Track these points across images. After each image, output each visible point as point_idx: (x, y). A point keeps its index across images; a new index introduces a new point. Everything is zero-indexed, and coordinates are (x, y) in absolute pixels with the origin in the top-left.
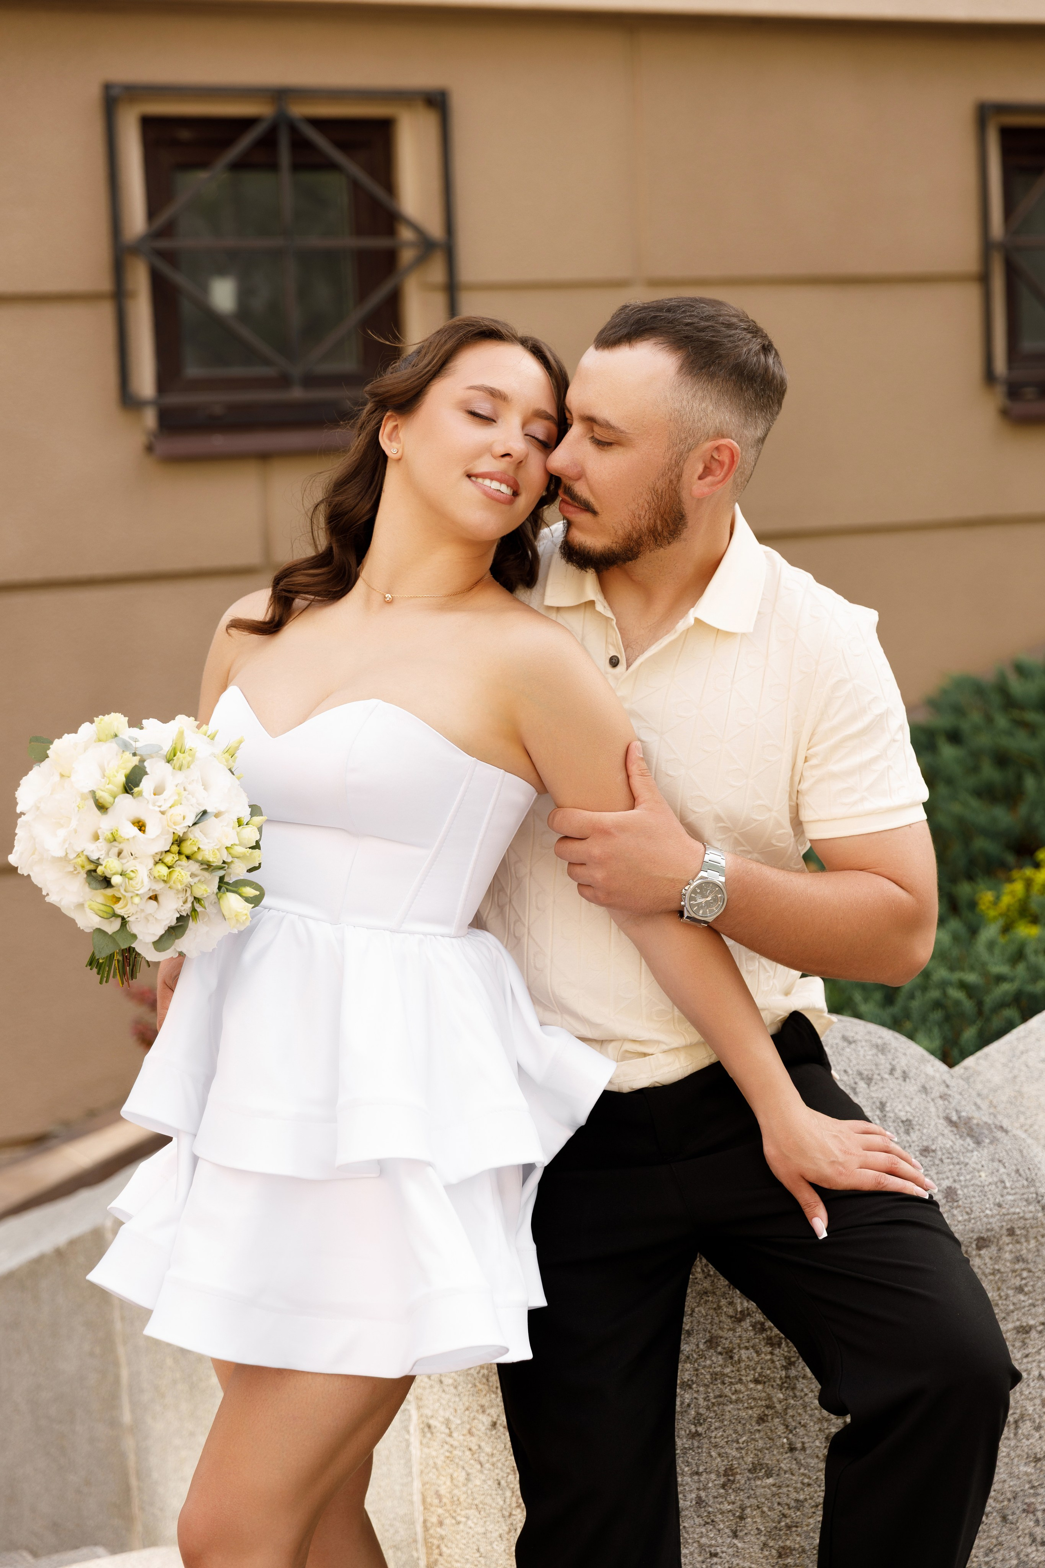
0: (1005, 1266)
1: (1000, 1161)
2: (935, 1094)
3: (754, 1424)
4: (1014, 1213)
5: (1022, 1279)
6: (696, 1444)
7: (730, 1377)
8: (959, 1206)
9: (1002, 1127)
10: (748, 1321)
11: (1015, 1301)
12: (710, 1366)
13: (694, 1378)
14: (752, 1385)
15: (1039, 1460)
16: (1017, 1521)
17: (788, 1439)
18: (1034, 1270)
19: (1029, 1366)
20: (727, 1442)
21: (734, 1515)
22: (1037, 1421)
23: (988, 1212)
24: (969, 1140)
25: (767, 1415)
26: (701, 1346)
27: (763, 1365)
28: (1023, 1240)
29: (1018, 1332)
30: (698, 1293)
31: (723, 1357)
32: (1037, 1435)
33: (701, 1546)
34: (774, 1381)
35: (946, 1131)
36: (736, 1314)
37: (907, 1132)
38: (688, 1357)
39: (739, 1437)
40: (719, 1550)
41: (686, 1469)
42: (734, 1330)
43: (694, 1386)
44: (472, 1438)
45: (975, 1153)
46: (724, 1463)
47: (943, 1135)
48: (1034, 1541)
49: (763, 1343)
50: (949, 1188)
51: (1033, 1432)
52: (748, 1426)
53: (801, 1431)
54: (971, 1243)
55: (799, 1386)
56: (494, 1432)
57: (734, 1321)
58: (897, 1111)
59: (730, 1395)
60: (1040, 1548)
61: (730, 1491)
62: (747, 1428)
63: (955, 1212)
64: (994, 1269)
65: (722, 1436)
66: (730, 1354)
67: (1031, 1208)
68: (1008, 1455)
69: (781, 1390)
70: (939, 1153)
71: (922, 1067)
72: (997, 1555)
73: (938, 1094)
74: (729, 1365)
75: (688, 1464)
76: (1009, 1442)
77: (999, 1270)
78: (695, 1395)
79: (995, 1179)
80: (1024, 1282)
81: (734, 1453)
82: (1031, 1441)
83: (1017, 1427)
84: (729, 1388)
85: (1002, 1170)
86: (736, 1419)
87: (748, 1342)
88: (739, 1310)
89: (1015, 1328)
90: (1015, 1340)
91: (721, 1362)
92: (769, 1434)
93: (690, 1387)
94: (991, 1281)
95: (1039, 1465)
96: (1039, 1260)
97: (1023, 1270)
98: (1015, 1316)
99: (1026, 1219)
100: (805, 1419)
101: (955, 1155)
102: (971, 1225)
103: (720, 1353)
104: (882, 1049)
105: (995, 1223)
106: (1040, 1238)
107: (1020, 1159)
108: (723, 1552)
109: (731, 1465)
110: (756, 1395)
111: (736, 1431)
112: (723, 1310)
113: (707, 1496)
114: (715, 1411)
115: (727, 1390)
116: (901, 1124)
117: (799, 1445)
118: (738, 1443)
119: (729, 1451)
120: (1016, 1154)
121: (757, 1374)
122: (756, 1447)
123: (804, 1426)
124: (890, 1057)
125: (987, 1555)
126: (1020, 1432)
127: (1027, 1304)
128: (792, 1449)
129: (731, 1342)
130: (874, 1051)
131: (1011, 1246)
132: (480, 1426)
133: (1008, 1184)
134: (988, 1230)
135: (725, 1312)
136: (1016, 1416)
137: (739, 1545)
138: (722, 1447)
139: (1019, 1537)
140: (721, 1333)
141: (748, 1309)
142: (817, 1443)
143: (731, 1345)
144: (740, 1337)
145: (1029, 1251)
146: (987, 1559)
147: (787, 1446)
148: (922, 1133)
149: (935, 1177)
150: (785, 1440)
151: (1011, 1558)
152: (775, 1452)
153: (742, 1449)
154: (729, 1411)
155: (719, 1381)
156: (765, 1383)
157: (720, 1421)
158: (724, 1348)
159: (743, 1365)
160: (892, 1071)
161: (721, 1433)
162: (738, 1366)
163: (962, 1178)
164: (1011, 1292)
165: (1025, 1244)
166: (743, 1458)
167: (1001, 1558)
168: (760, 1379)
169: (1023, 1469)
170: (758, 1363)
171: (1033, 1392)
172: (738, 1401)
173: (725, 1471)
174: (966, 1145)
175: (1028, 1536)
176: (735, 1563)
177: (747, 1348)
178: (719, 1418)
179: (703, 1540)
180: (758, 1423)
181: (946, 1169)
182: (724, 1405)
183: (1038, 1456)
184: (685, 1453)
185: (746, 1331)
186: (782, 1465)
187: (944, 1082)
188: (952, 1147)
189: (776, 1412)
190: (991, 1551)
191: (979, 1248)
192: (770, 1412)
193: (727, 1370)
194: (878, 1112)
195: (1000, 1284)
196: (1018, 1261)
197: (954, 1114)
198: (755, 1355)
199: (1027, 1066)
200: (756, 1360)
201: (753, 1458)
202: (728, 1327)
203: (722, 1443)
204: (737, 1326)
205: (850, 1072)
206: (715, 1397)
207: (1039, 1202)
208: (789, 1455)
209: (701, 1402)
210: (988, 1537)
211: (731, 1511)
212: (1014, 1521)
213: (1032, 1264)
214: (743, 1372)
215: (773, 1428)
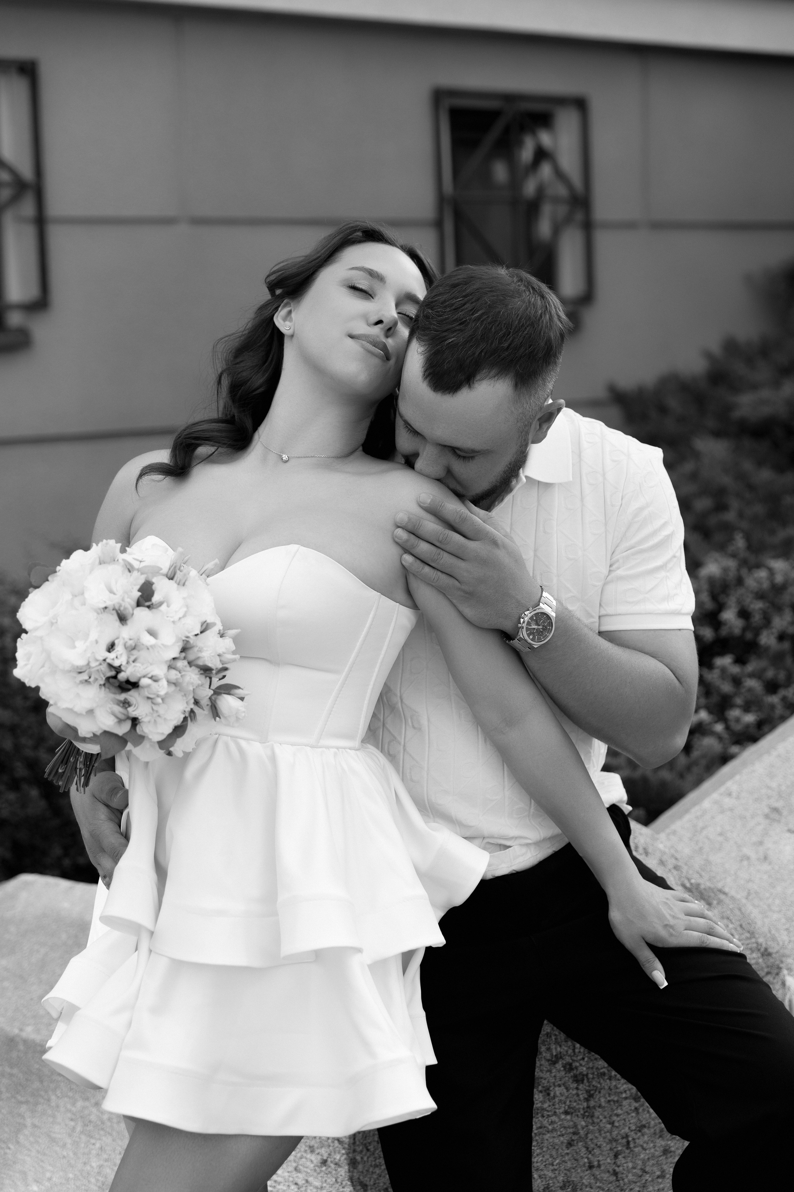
1: (728, 918)
2: (670, 866)
3: (564, 1148)
7: (548, 1111)
9: (721, 890)
10: (560, 1063)
14: (563, 1117)
17: (588, 1158)
25: (573, 1140)
27: (571, 1099)
31: (543, 1094)
34: (579, 1112)
36: (552, 1058)
39: (554, 1160)
42: (550, 1071)
44: (299, 1174)
46: (543, 1183)
49: (571, 1081)
53: (597, 1151)
55: (597, 1114)
56: (324, 1168)
57: (551, 1064)
59: (547, 1125)
62: (559, 1153)
65: (542, 1160)
66: (548, 1092)
69: (583, 1118)
74: (547, 1101)
81: (550, 1174)
84: (547, 1120)
86: (552, 1146)
87: (561, 1080)
88: (554, 1054)
91: (541, 1099)
92: (575, 1155)
100: (601, 1141)
103: (541, 1092)
107: (741, 916)
109: (548, 1184)
110: (566, 1124)
111: (551, 1156)
112: (542, 1055)
115: (546, 1122)
117: (596, 1163)
118: (553, 1165)
119: (546, 1172)
120: (737, 912)
121: (567, 1107)
122: (566, 1168)
123: (599, 1147)
128: (591, 1167)
129: (548, 1082)
132: (309, 1163)
135: (544, 1057)
138: (542, 1170)
141: (560, 1053)
142: (609, 1160)
143: (549, 1084)
144: (555, 1076)
147: (587, 1165)
150: (586, 1160)
152: (579, 1171)
153: (556, 1170)
154: (547, 1140)
155: (540, 1115)
156: (572, 1113)
157: (540, 1148)
158: (543, 1087)
159: (557, 1100)
161: (541, 1159)
162: (554, 1101)
166: (556, 1177)
168: (569, 1110)
170: (567, 1097)
172: (554, 1130)
177: (559, 1086)
178: (539, 1146)
180: (568, 1148)
182: (543, 1134)
185: (559, 1071)
186: (584, 1181)
189: (580, 1137)
192: (575, 1137)
193: (546, 1105)
197: (686, 881)
198: (565, 1091)
199: (709, 839)
200: (567, 1095)
201: (563, 1177)
202: (546, 1069)
203: (542, 1167)
204: (553, 1068)
208: (589, 1172)
214: (557, 1106)
215: (578, 1150)
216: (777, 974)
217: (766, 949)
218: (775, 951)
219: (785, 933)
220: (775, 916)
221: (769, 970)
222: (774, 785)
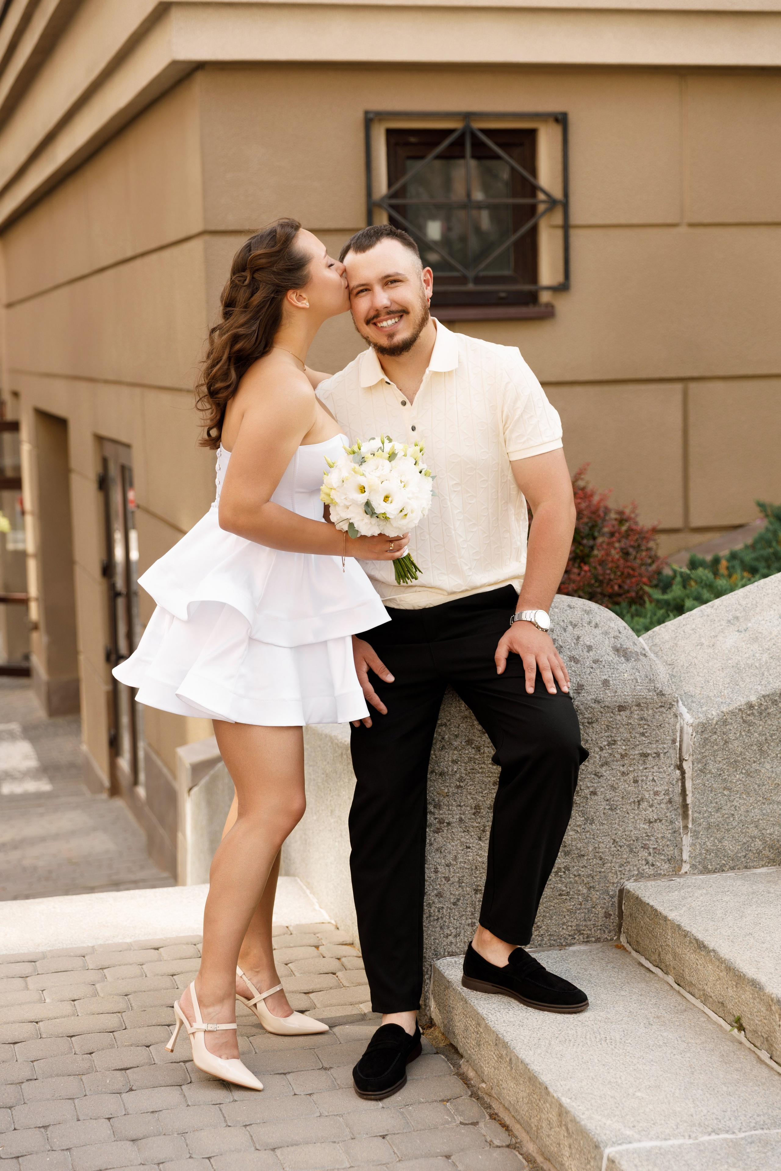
0: (634, 721)
1: (637, 669)
2: (612, 635)
4: (640, 695)
5: (644, 729)
6: (460, 791)
8: (608, 689)
9: (645, 654)
11: (640, 740)
12: (468, 754)
13: (459, 759)
15: (652, 822)
16: (638, 852)
18: (651, 725)
19: (647, 774)
20: (476, 792)
21: (479, 829)
22: (651, 803)
23: (626, 693)
24: (622, 658)
26: (463, 743)
28: (645, 709)
29: (641, 756)
30: (462, 717)
32: (651, 810)
33: (461, 842)
35: (611, 653)
37: (588, 652)
38: (456, 748)
40: (471, 845)
41: (454, 803)
42: (481, 737)
43: (459, 762)
45: (624, 664)
47: (608, 655)
48: (647, 863)
50: (606, 680)
51: (648, 808)
52: (488, 786)
54: (615, 708)
58: (585, 641)
60: (650, 867)
61: (478, 817)
63: (607, 691)
64: (628, 722)
67: (651, 694)
68: (634, 818)
70: (604, 663)
71: (608, 622)
72: (626, 868)
73: (613, 636)
75: (455, 801)
76: (634, 811)
77: (630, 723)
78: (460, 767)
79: (632, 678)
80: (645, 731)
82: (647, 812)
83: (639, 804)
85: (637, 674)
89: (639, 754)
90: (639, 760)
91: (474, 752)
93: (457, 763)
94: (626, 728)
95: (651, 825)
96: (653, 720)
97: (645, 724)
98: (640, 747)
99: (647, 699)
101: (612, 664)
102: (615, 699)
104: (588, 612)
105: (629, 699)
106: (655, 709)
107: (649, 669)
108: (473, 847)
110: (492, 771)
111: (481, 788)
113: (465, 818)
114: (470, 776)
116: (586, 647)
119: (477, 797)
120: (648, 668)
124: (591, 616)
125: (620, 867)
126: (641, 807)
127: (646, 742)
129: (479, 743)
130: (583, 613)
131: (638, 711)
133: (639, 681)
134: (625, 702)
136: (639, 799)
137: (482, 844)
138: (474, 795)
139: (639, 860)
140: (474, 738)
144: (484, 741)
145: (648, 715)
146: (620, 869)
148: (597, 653)
149: (599, 674)
151: (634, 870)
159: (485, 755)
160: (589, 623)
163: (614, 676)
164: (637, 735)
165: (646, 711)
167: (628, 870)
169: (642, 826)
171: (649, 787)
172: (482, 773)
173: (475, 806)
174: (620, 660)
175: (644, 861)
176: (480, 853)
177: (488, 747)
179: (462, 839)
181: (606, 670)
183: (651, 820)
184: (454, 795)
187: (619, 630)
188: (612, 660)
190: (623, 865)
191: (619, 711)
194: (575, 641)
195: (631, 730)
196: (642, 720)
197: (619, 645)
199: (684, 632)
205: (566, 621)
206: (470, 769)
207: (655, 691)
209: (463, 771)
210: (621, 858)
211: (477, 827)
212: (636, 852)
213: (650, 722)
214: (486, 759)
216: (670, 708)
217: (661, 691)
218: (668, 693)
219: (699, 689)
220: (699, 679)
221: (663, 704)
222: (744, 603)
